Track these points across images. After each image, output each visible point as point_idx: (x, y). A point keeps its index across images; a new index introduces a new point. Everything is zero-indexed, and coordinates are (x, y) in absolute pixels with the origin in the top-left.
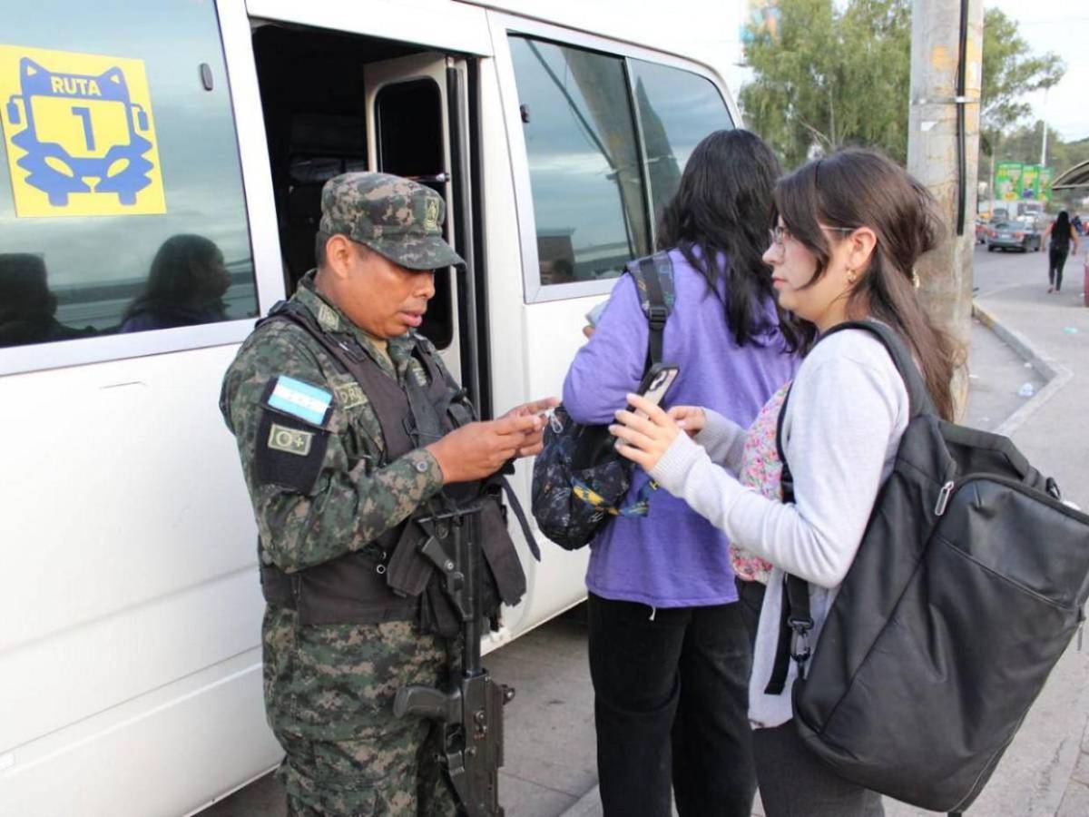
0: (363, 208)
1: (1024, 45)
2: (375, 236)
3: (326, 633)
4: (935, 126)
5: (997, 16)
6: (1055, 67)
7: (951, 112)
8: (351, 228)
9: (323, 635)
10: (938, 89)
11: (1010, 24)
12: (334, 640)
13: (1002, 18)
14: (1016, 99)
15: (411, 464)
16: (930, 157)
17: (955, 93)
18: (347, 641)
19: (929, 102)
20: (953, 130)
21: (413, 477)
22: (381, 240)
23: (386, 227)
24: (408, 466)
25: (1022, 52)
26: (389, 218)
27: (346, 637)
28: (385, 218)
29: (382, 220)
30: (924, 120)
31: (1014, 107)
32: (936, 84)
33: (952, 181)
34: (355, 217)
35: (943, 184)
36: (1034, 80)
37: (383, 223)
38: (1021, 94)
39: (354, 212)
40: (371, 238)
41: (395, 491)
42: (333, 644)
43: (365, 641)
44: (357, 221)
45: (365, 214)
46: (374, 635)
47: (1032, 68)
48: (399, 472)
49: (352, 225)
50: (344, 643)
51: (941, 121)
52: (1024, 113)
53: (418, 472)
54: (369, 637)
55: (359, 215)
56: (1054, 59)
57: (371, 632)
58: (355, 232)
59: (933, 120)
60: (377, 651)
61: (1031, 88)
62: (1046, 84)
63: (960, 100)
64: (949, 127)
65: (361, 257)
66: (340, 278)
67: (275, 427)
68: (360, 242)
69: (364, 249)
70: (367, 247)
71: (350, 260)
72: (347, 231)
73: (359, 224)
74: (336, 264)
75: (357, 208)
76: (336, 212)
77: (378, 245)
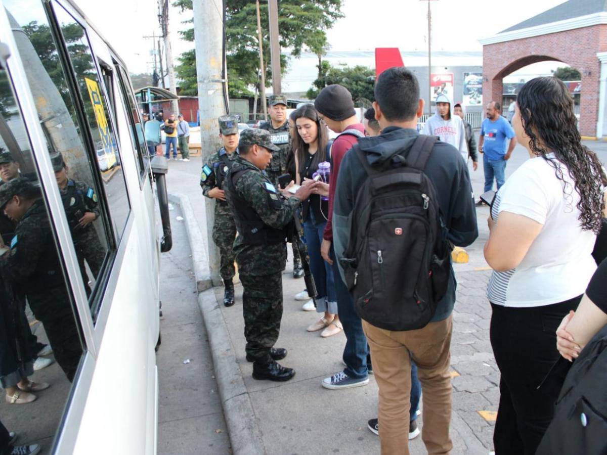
7: (219, 86)
8: (259, 143)
16: (213, 106)
17: (221, 78)
19: (210, 82)
20: (222, 94)
30: (209, 90)
32: (213, 74)
40: (264, 145)
49: (259, 141)
51: (216, 90)
55: (261, 139)
59: (213, 90)
63: (223, 81)
64: (220, 92)
65: (261, 149)
66: (256, 155)
67: (270, 194)
68: (261, 146)
69: (261, 148)
70: (263, 147)
71: (258, 151)
72: (257, 143)
73: (261, 141)
74: (255, 152)
75: (260, 137)
76: (253, 138)
77: (266, 146)
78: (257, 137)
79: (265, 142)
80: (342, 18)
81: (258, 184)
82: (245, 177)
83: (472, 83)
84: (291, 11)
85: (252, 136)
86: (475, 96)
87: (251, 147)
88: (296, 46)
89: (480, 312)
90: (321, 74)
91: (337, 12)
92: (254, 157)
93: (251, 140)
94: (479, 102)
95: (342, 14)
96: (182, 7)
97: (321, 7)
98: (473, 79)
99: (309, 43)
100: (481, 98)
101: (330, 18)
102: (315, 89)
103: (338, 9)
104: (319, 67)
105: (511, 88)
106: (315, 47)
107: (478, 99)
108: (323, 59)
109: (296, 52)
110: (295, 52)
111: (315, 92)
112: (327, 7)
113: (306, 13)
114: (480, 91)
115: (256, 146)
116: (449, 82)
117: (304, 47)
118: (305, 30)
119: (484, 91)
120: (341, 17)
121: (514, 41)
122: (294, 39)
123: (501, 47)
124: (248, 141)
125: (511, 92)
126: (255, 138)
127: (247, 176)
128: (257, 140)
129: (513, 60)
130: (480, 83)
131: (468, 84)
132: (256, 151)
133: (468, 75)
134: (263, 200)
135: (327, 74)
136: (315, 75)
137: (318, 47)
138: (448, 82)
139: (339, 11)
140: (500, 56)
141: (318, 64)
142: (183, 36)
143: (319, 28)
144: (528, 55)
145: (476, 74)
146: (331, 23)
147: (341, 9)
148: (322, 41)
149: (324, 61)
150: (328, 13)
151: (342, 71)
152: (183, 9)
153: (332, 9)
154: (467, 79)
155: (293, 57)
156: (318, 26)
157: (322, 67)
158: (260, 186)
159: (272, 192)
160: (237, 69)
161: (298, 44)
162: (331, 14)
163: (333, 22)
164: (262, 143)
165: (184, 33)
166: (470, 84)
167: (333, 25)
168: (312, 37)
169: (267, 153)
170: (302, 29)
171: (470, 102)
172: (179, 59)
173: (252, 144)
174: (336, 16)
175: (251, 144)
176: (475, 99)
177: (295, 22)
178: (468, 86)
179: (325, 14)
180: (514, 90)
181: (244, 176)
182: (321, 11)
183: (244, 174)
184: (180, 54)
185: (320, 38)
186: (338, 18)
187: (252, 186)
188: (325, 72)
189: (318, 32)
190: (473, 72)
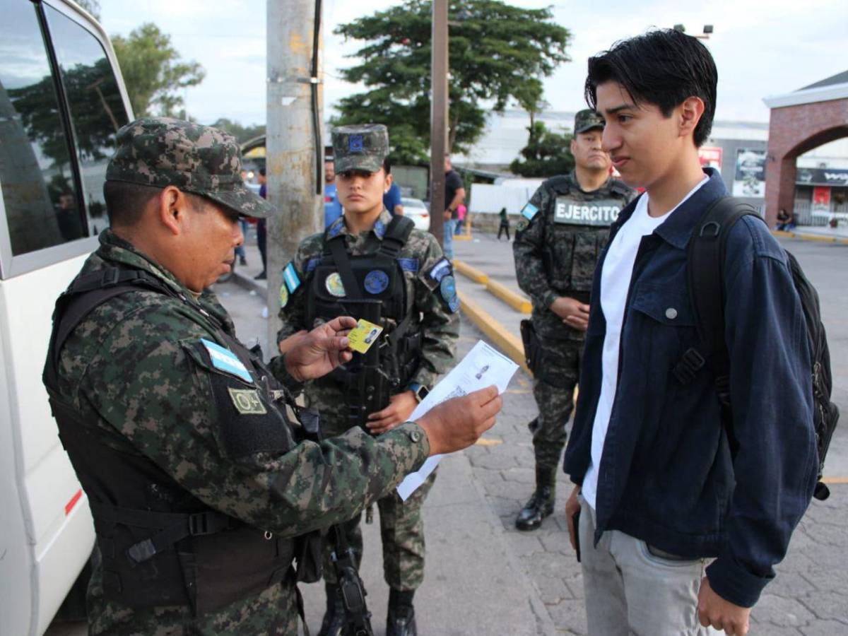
0: (201, 158)
1: (176, 53)
2: (213, 186)
3: (217, 619)
4: (295, 101)
5: (153, 29)
6: (199, 70)
7: (305, 91)
8: (188, 179)
9: (215, 622)
10: (295, 70)
11: (164, 36)
12: (226, 624)
13: (157, 32)
14: (172, 93)
15: (405, 433)
16: (291, 128)
17: (309, 74)
18: (239, 620)
19: (287, 80)
20: (309, 106)
21: (409, 446)
22: (217, 190)
23: (221, 176)
24: (403, 435)
25: (173, 58)
26: (225, 167)
27: (237, 617)
28: (221, 167)
29: (219, 169)
30: (285, 96)
31: (171, 98)
32: (295, 66)
33: (310, 149)
34: (193, 166)
35: (303, 151)
36: (183, 79)
37: (220, 172)
38: (176, 89)
39: (191, 161)
40: (210, 189)
41: (394, 458)
42: (227, 628)
43: (252, 613)
44: (194, 170)
45: (203, 163)
46: (258, 604)
47: (182, 70)
48: (396, 440)
49: (189, 175)
50: (236, 623)
51: (299, 97)
52: (178, 102)
53: (413, 441)
54: (255, 608)
55: (197, 164)
56: (197, 65)
57: (255, 602)
58: (192, 183)
59: (292, 96)
60: (268, 618)
61: (183, 85)
62: (192, 83)
63: (314, 80)
64: (306, 102)
65: (196, 208)
66: (174, 233)
67: (231, 391)
68: (195, 193)
69: (198, 200)
70: (206, 199)
71: (183, 213)
72: (181, 182)
73: (196, 174)
74: (170, 219)
75: (195, 157)
76: (164, 161)
77: (218, 196)
78: (180, 156)
79: (216, 181)
80: (567, 63)
81: (166, 348)
82: (112, 317)
83: (748, 164)
84: (496, 48)
85: (162, 147)
86: (752, 183)
87: (152, 195)
88: (499, 98)
89: (808, 595)
90: (532, 140)
91: (560, 53)
92: (163, 239)
93: (153, 165)
94: (757, 192)
95: (568, 58)
96: (346, 35)
97: (539, 45)
98: (749, 159)
99: (518, 95)
100: (761, 186)
101: (550, 61)
102: (523, 160)
103: (562, 48)
104: (530, 130)
105: (806, 175)
106: (527, 101)
107: (756, 188)
108: (536, 119)
109: (500, 108)
110: (498, 107)
111: (521, 165)
112: (547, 45)
113: (516, 52)
114: (760, 177)
115: (176, 196)
116: (715, 160)
117: (512, 101)
118: (514, 76)
119: (768, 175)
120: (565, 60)
121: (820, 103)
122: (497, 88)
123: (800, 112)
124: (144, 169)
125: (806, 181)
126: (172, 157)
127: (120, 315)
128: (180, 166)
129: (816, 131)
130: (759, 165)
131: (743, 164)
132: (176, 214)
133: (742, 151)
134: (195, 420)
135: (541, 140)
136: (523, 140)
137: (530, 101)
138: (713, 160)
139: (563, 52)
140: (795, 125)
141: (529, 125)
142: (342, 75)
143: (534, 76)
144: (840, 123)
145: (756, 152)
146: (550, 68)
147: (567, 49)
148: (537, 93)
149: (538, 123)
150: (548, 54)
151: (563, 137)
152: (346, 39)
153: (554, 50)
154: (742, 158)
155: (495, 114)
156: (532, 72)
157: (535, 130)
158: (180, 357)
159: (238, 383)
160: (414, 125)
161: (502, 94)
162: (552, 56)
163: (554, 68)
164: (199, 179)
165: (346, 72)
166: (747, 166)
167: (553, 71)
168: (523, 86)
169: (221, 224)
170: (511, 74)
171: (744, 192)
172: (336, 107)
173: (161, 185)
174: (558, 59)
175: (155, 183)
176: (751, 187)
177: (500, 63)
178: (743, 169)
179: (543, 55)
180: (809, 178)
181: (106, 309)
182: (538, 51)
183: (109, 300)
184: (338, 100)
185: (533, 89)
186: (561, 63)
187: (141, 357)
188: (538, 137)
189: (532, 81)
190: (751, 149)
